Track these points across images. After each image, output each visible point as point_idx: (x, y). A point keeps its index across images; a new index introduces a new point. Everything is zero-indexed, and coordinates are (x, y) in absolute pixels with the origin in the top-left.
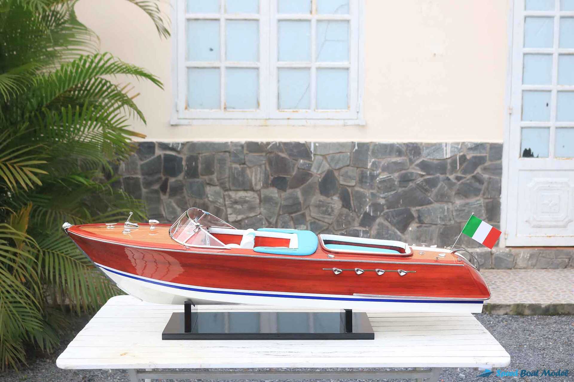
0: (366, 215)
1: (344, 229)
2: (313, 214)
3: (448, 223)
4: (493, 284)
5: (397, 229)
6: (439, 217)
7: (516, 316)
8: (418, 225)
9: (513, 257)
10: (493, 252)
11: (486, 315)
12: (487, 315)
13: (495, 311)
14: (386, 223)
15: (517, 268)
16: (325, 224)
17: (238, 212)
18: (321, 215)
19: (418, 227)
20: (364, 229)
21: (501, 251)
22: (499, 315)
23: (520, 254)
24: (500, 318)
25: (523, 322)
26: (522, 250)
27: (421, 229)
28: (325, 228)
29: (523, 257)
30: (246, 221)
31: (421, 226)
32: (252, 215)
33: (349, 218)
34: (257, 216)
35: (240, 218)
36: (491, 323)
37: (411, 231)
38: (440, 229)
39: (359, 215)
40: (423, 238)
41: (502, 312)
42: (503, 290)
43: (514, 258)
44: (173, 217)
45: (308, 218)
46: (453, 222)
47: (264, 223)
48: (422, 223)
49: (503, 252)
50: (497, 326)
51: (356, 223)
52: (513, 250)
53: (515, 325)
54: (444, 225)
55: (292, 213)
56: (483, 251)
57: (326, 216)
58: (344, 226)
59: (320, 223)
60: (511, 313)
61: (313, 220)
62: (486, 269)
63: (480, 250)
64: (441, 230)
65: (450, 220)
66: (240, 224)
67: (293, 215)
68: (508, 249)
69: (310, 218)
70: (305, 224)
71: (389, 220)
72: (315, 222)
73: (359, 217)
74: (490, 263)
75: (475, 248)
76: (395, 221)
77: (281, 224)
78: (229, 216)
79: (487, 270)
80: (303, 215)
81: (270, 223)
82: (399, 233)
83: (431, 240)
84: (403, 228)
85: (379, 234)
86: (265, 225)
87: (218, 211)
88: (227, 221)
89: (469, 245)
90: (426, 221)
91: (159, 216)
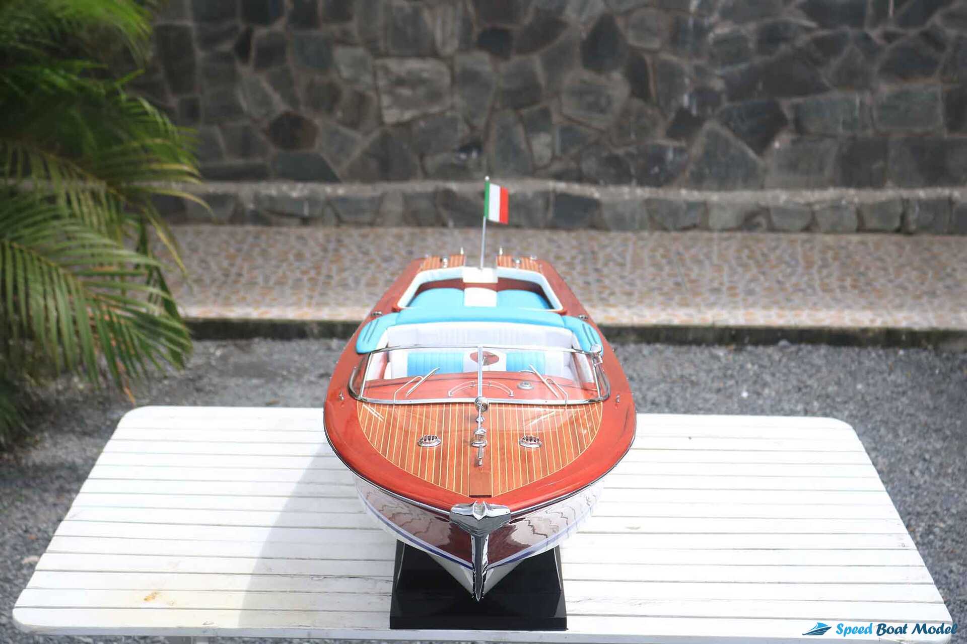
0: (683, 114)
1: (634, 142)
2: (567, 111)
3: (862, 135)
4: (948, 275)
5: (751, 145)
6: (841, 120)
8: (794, 137)
10: (953, 199)
11: (926, 353)
12: (930, 351)
13: (947, 344)
14: (726, 133)
16: (591, 132)
17: (401, 103)
18: (584, 113)
19: (794, 142)
20: (677, 144)
22: (954, 354)
24: (957, 359)
27: (800, 146)
28: (591, 140)
30: (422, 124)
31: (799, 140)
32: (435, 109)
33: (645, 122)
34: (444, 112)
35: (408, 115)
36: (937, 372)
37: (778, 150)
38: (841, 146)
39: (666, 113)
40: (803, 166)
41: (961, 346)
44: (263, 112)
45: (556, 118)
46: (870, 132)
47: (459, 128)
48: (802, 133)
51: (660, 131)
54: (851, 138)
55: (521, 107)
56: (934, 196)
57: (594, 115)
58: (633, 136)
59: (582, 128)
61: (567, 123)
62: (937, 233)
63: (926, 193)
64: (845, 149)
65: (865, 127)
66: (410, 130)
67: (525, 112)
69: (562, 119)
70: (548, 132)
71: (732, 125)
72: (570, 128)
73: (665, 117)
74: (947, 222)
75: (915, 188)
76: (744, 127)
77: (497, 131)
78: (385, 112)
79: (937, 237)
80: (546, 112)
81: (473, 128)
82: (751, 154)
83: (821, 169)
84: (762, 143)
85: (708, 156)
86: (462, 131)
87: (361, 100)
88: (381, 123)
89: (903, 181)
90: (813, 127)
91: (233, 110)
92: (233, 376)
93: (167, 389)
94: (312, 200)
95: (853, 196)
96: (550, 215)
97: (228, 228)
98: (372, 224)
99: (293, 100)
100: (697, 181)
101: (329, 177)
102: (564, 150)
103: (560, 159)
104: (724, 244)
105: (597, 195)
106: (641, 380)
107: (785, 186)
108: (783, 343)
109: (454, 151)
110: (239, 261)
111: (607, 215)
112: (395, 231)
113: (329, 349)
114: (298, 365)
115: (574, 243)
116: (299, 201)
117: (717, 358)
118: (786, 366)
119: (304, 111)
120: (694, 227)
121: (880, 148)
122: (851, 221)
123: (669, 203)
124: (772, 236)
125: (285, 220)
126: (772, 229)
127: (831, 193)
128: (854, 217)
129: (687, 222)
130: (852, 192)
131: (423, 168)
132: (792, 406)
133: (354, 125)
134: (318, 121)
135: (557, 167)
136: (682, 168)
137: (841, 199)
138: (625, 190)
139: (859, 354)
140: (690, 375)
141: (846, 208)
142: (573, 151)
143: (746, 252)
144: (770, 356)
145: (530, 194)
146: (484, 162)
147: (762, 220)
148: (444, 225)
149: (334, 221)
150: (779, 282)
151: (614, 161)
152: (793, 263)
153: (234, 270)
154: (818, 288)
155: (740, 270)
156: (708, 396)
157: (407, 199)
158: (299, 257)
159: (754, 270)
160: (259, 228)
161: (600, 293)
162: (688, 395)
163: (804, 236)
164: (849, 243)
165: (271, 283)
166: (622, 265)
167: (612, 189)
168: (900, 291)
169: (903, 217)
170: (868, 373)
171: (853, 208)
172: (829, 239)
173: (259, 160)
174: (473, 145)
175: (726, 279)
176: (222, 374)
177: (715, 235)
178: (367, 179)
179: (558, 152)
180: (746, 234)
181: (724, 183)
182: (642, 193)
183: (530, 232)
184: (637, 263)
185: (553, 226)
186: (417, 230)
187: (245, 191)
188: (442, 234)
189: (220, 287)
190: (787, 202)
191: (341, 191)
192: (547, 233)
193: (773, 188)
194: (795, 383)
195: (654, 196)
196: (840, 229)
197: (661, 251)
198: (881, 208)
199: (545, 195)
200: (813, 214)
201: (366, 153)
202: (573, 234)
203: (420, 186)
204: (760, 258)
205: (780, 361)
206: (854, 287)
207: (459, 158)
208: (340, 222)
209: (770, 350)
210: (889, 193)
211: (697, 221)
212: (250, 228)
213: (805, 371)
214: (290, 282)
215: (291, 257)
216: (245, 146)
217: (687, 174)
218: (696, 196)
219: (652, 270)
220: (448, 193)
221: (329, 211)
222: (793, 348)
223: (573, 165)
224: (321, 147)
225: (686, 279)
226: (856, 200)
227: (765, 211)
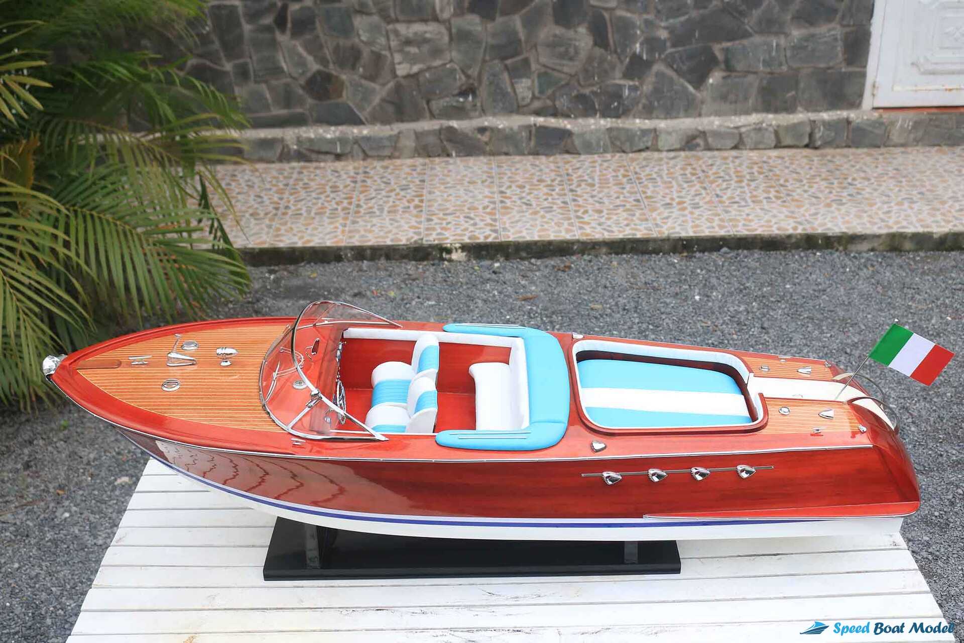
0: (636, 59)
1: (597, 83)
2: (543, 60)
3: (778, 71)
4: (850, 184)
5: (690, 82)
6: (762, 59)
7: (889, 254)
8: (724, 74)
9: (883, 128)
10: (851, 120)
11: (838, 253)
12: (841, 252)
13: (854, 246)
14: (669, 72)
15: (889, 146)
16: (563, 76)
17: (413, 60)
18: (558, 61)
19: (724, 78)
20: (631, 83)
21: (865, 118)
22: (860, 253)
23: (897, 121)
24: (863, 258)
25: (901, 267)
26: (901, 115)
27: (729, 81)
28: (563, 83)
29: (901, 127)
30: (427, 75)
31: (729, 76)
32: (437, 63)
33: (606, 66)
34: (445, 64)
35: (416, 69)
36: (848, 270)
37: (712, 85)
38: (761, 80)
39: (622, 58)
40: (732, 97)
41: (865, 246)
42: (867, 199)
43: (886, 129)
44: (300, 71)
45: (534, 66)
46: (785, 68)
47: (458, 77)
48: (731, 71)
49: (868, 120)
50: (857, 277)
51: (618, 73)
52: (886, 116)
53: (888, 274)
54: (769, 73)
55: (506, 58)
56: (835, 118)
57: (565, 62)
58: (596, 78)
59: (555, 74)
60: (881, 248)
61: (543, 70)
62: (838, 147)
63: (829, 116)
64: (765, 82)
65: (781, 64)
66: (418, 80)
67: (509, 62)
68: (876, 114)
69: (539, 67)
70: (528, 77)
71: (675, 66)
72: (546, 73)
73: (622, 62)
74: (845, 138)
75: (820, 111)
76: (685, 68)
77: (488, 78)
78: (397, 67)
79: (838, 150)
80: (526, 62)
81: (468, 77)
82: (691, 88)
83: (746, 99)
84: (699, 80)
85: (657, 91)
86: (461, 79)
87: (378, 58)
88: (395, 75)
89: (810, 106)
90: (740, 66)
91: (277, 71)
92: (284, 298)
93: (232, 311)
94: (343, 140)
95: (772, 119)
96: (532, 143)
97: (277, 166)
98: (390, 157)
99: (323, 61)
100: (648, 112)
101: (357, 121)
102: (542, 92)
103: (538, 98)
104: (672, 162)
105: (569, 127)
106: (613, 288)
107: (718, 114)
108: (725, 249)
109: (454, 96)
110: (286, 196)
111: (577, 142)
112: (409, 161)
113: (361, 270)
114: (336, 285)
115: (552, 166)
116: (332, 142)
117: (673, 265)
118: (728, 270)
119: (333, 69)
120: (647, 149)
121: (792, 81)
122: (771, 139)
123: (627, 130)
124: (709, 154)
125: (322, 157)
126: (709, 148)
127: (754, 118)
128: (773, 136)
129: (642, 146)
130: (771, 116)
131: (431, 112)
132: (736, 308)
133: (372, 78)
134: (344, 77)
135: (537, 104)
136: (636, 102)
137: (762, 123)
138: (592, 121)
139: (785, 257)
140: (653, 281)
141: (766, 129)
142: (550, 92)
143: (689, 170)
144: (714, 261)
145: (515, 128)
146: (479, 104)
147: (700, 141)
148: (449, 155)
149: (361, 155)
150: (717, 196)
151: (581, 98)
152: (727, 178)
153: (283, 204)
154: (749, 200)
155: (685, 185)
156: (668, 301)
157: (418, 135)
158: (335, 189)
159: (698, 186)
160: (302, 164)
161: (576, 211)
162: (651, 300)
163: (734, 153)
164: (769, 158)
165: (312, 214)
166: (592, 185)
167: (580, 121)
168: (814, 200)
169: (811, 135)
170: (794, 273)
171: (771, 129)
172: (754, 155)
173: (299, 110)
174: (469, 90)
175: (675, 195)
176: (276, 296)
177: (664, 154)
178: (386, 122)
179: (537, 94)
180: (688, 153)
181: (669, 113)
182: (605, 123)
183: (518, 158)
184: (604, 182)
185: (535, 153)
186: (427, 160)
187: (290, 135)
188: (447, 163)
189: (272, 220)
190: (720, 126)
191: (365, 131)
192: (531, 157)
193: (710, 115)
194: (737, 285)
195: (614, 125)
196: (761, 146)
197: (622, 171)
198: (793, 129)
199: (528, 128)
200: (740, 134)
201: (383, 100)
202: (551, 159)
203: (426, 125)
204: (701, 174)
205: (723, 266)
206: (777, 198)
207: (458, 101)
208: (366, 156)
209: (715, 255)
210: (800, 116)
211: (649, 144)
212: (294, 164)
213: (743, 274)
214: (328, 212)
215: (328, 189)
216: (287, 99)
217: (640, 106)
218: (648, 124)
219: (615, 188)
220: (451, 129)
221: (356, 146)
222: (733, 254)
223: (549, 102)
224: (348, 97)
225: (643, 196)
226: (774, 123)
227: (703, 134)
